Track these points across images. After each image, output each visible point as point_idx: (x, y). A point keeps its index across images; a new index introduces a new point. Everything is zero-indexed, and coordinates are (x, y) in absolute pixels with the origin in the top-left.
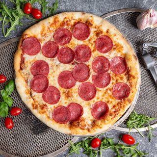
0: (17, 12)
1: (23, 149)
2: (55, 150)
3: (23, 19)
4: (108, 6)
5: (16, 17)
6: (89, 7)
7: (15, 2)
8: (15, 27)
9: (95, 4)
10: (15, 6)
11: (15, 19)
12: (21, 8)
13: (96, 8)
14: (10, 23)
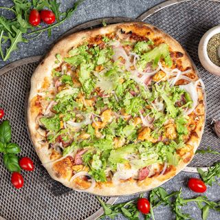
0: (18, 25)
2: (87, 217)
3: (28, 33)
4: (146, 4)
5: (17, 31)
6: (120, 7)
7: (15, 10)
8: (17, 46)
9: (128, 3)
10: (15, 16)
11: (16, 33)
12: (23, 17)
13: (130, 9)
14: (9, 40)
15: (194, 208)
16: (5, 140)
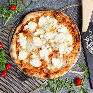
0: (11, 12)
1: (14, 90)
2: (33, 90)
3: (14, 15)
5: (10, 14)
8: (10, 20)
9: (55, 6)
11: (9, 15)
14: (7, 17)
15: (77, 90)
16: (2, 57)
